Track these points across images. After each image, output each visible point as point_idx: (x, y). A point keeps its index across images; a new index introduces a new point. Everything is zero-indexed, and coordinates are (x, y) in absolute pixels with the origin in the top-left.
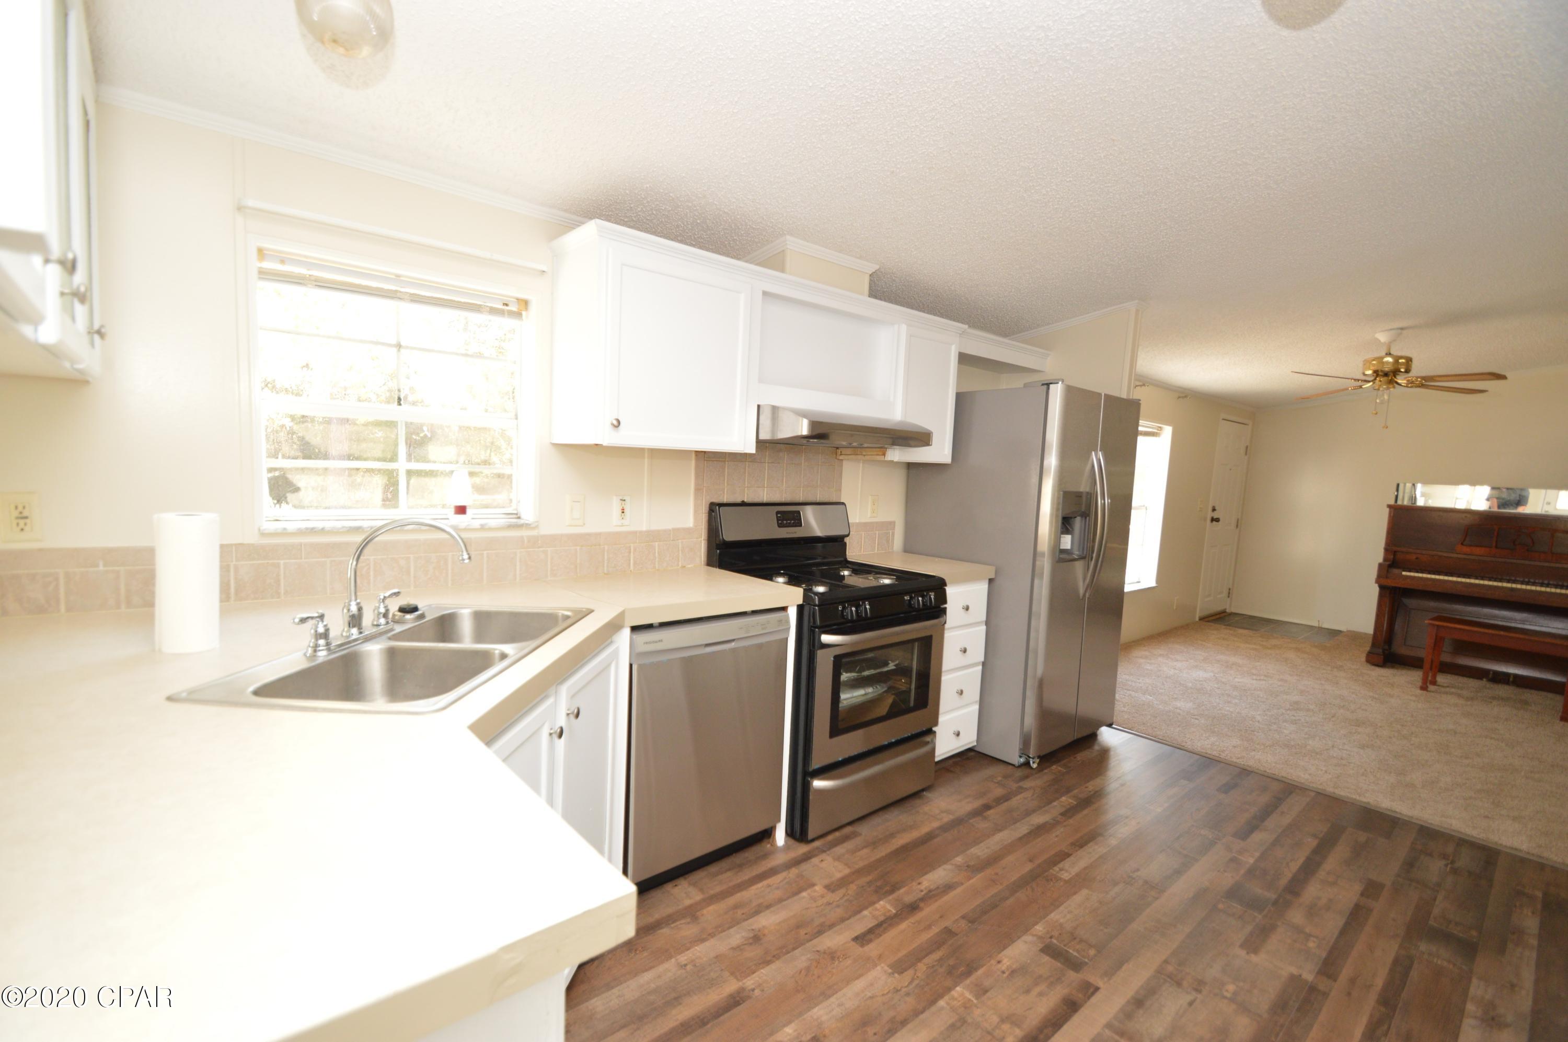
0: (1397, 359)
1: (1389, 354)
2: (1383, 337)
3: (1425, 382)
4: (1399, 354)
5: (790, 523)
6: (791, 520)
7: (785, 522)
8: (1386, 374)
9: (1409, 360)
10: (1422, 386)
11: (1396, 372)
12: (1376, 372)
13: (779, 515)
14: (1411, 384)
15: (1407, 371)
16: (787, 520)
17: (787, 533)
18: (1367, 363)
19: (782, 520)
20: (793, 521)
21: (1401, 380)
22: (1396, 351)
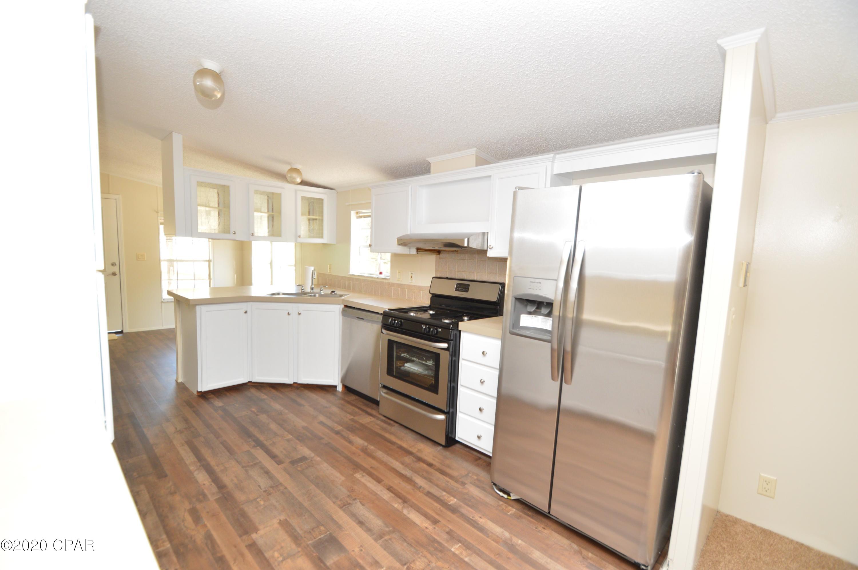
5: (462, 290)
6: (463, 288)
7: (460, 289)
13: (458, 285)
16: (461, 288)
17: (459, 294)
19: (459, 288)
20: (464, 289)
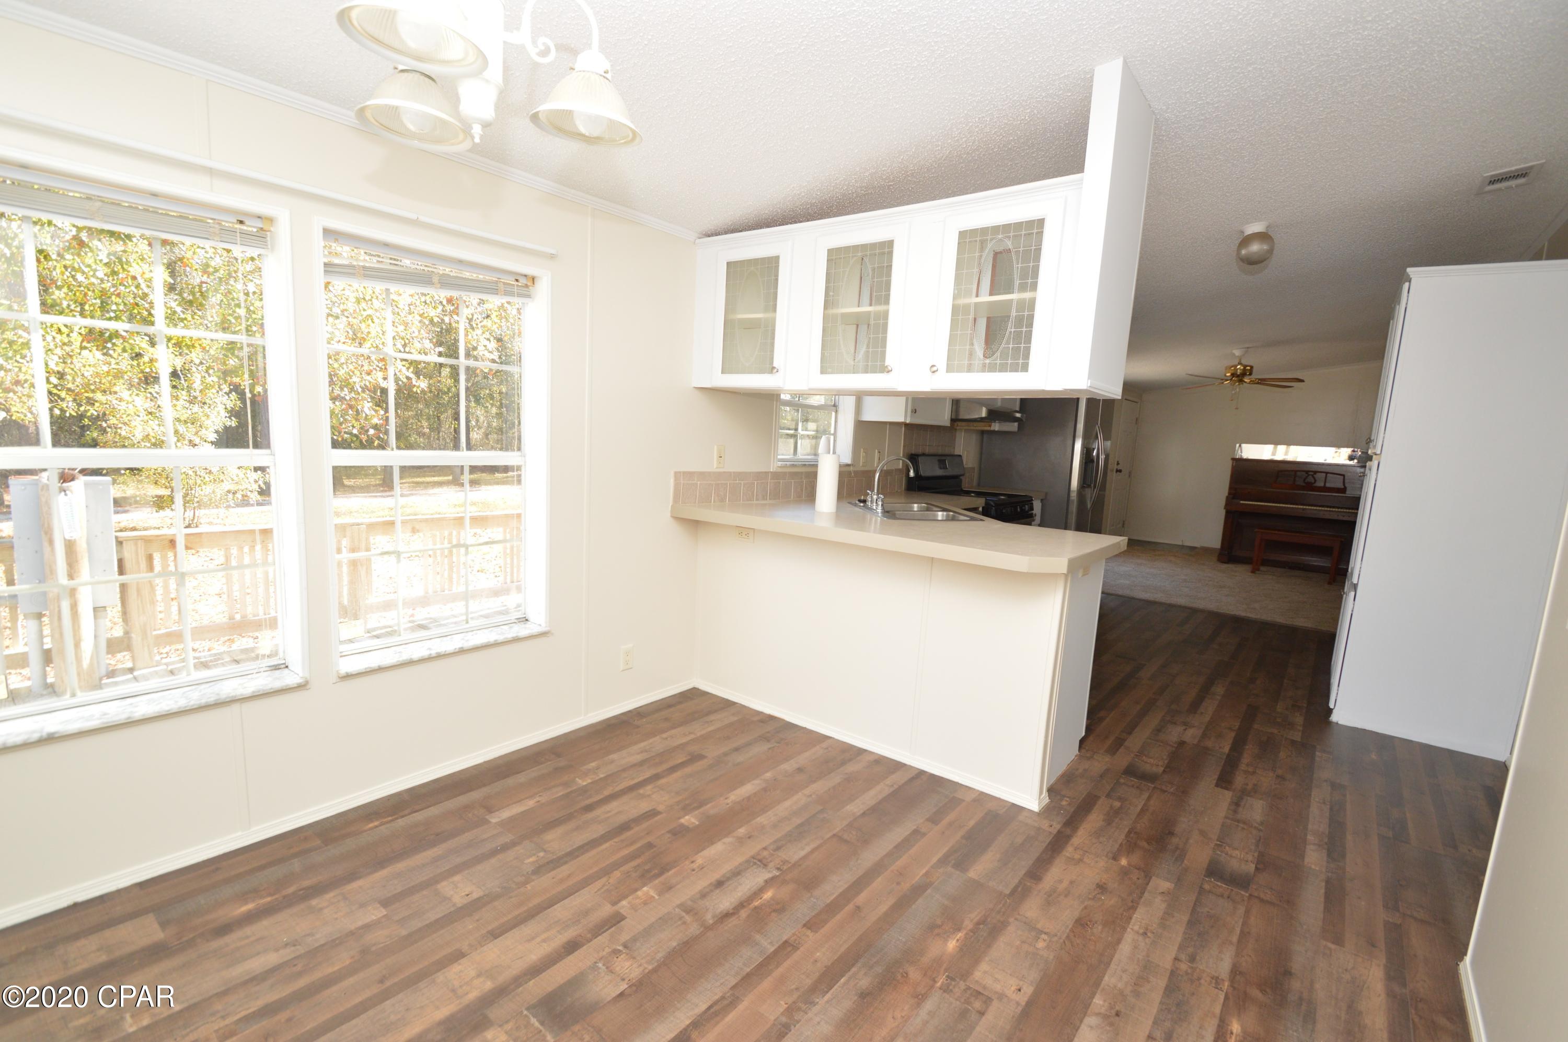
0: (1245, 366)
1: (1240, 363)
2: (1237, 353)
3: (1262, 382)
4: (1247, 364)
8: (1238, 376)
9: (1252, 367)
10: (1258, 383)
11: (1244, 374)
12: (1233, 375)
14: (1252, 382)
15: (1250, 374)
18: (1228, 368)
21: (1246, 380)
22: (1244, 362)
